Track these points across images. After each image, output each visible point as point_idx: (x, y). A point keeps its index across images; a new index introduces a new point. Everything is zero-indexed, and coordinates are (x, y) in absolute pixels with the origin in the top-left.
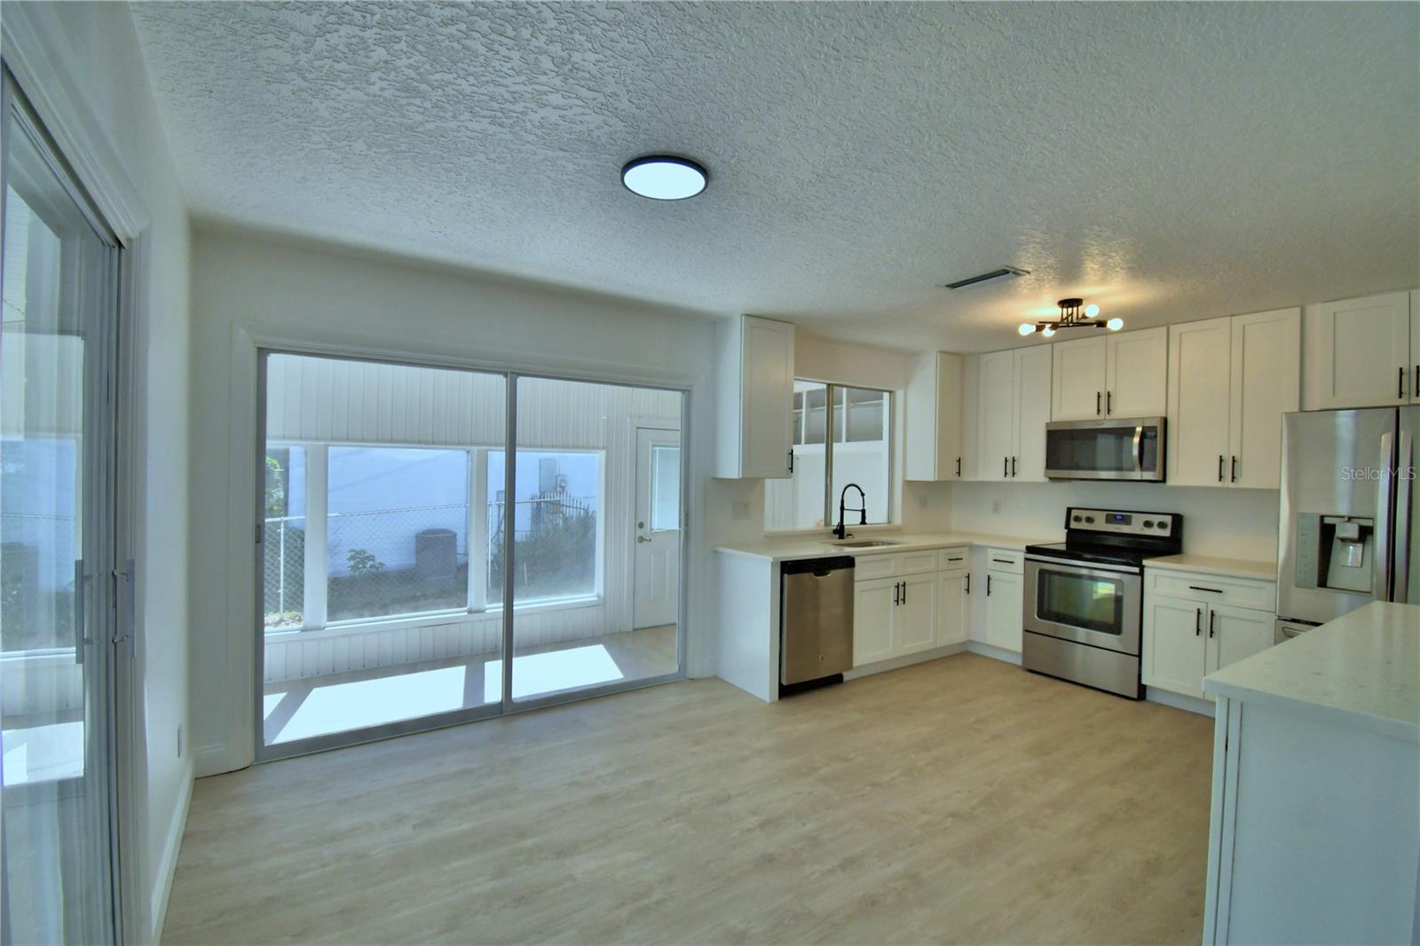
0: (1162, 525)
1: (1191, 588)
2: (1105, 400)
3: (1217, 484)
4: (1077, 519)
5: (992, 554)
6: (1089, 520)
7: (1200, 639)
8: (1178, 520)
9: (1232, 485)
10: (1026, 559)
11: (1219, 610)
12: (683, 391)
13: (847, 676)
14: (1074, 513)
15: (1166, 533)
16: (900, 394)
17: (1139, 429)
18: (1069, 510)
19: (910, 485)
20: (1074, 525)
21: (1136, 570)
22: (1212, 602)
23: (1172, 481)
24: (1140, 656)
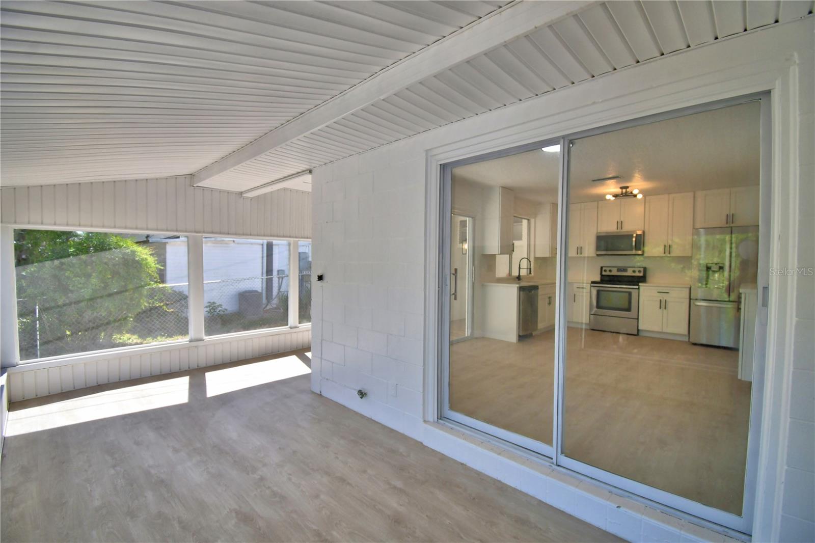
0: (639, 271)
1: (658, 292)
2: (620, 224)
3: (664, 255)
4: (605, 271)
5: (575, 285)
6: (610, 271)
7: (661, 311)
8: (645, 269)
9: (669, 255)
10: (591, 286)
11: (668, 300)
12: (472, 218)
13: (534, 333)
14: (604, 269)
15: (641, 274)
16: (532, 221)
17: (635, 235)
18: (602, 268)
19: (536, 259)
20: (604, 273)
21: (637, 287)
22: (665, 297)
23: (646, 255)
24: (638, 319)
